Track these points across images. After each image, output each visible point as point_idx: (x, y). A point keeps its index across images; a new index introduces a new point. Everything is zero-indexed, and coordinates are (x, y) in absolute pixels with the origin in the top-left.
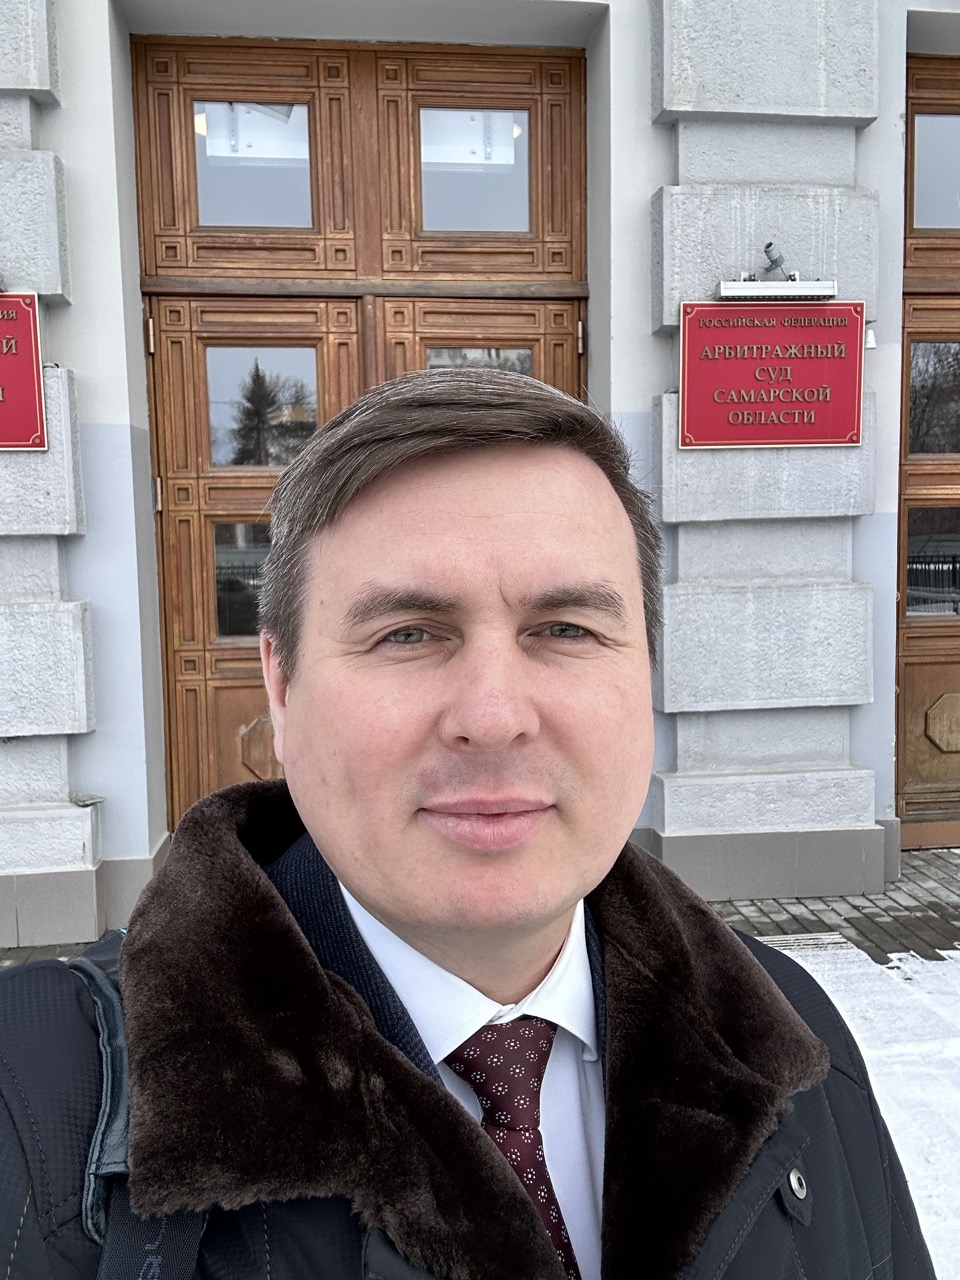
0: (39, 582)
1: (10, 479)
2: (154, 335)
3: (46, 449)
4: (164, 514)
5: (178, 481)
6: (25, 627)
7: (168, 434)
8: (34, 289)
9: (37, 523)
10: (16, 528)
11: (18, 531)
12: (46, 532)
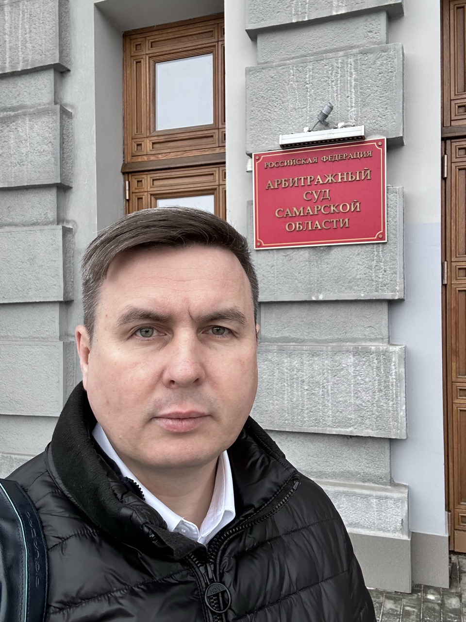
0: (375, 332)
1: (361, 263)
2: (447, 166)
3: (386, 241)
4: (448, 286)
5: (459, 264)
6: (365, 362)
7: (453, 232)
8: (384, 135)
9: (377, 291)
10: (362, 295)
11: (364, 297)
12: (383, 298)
